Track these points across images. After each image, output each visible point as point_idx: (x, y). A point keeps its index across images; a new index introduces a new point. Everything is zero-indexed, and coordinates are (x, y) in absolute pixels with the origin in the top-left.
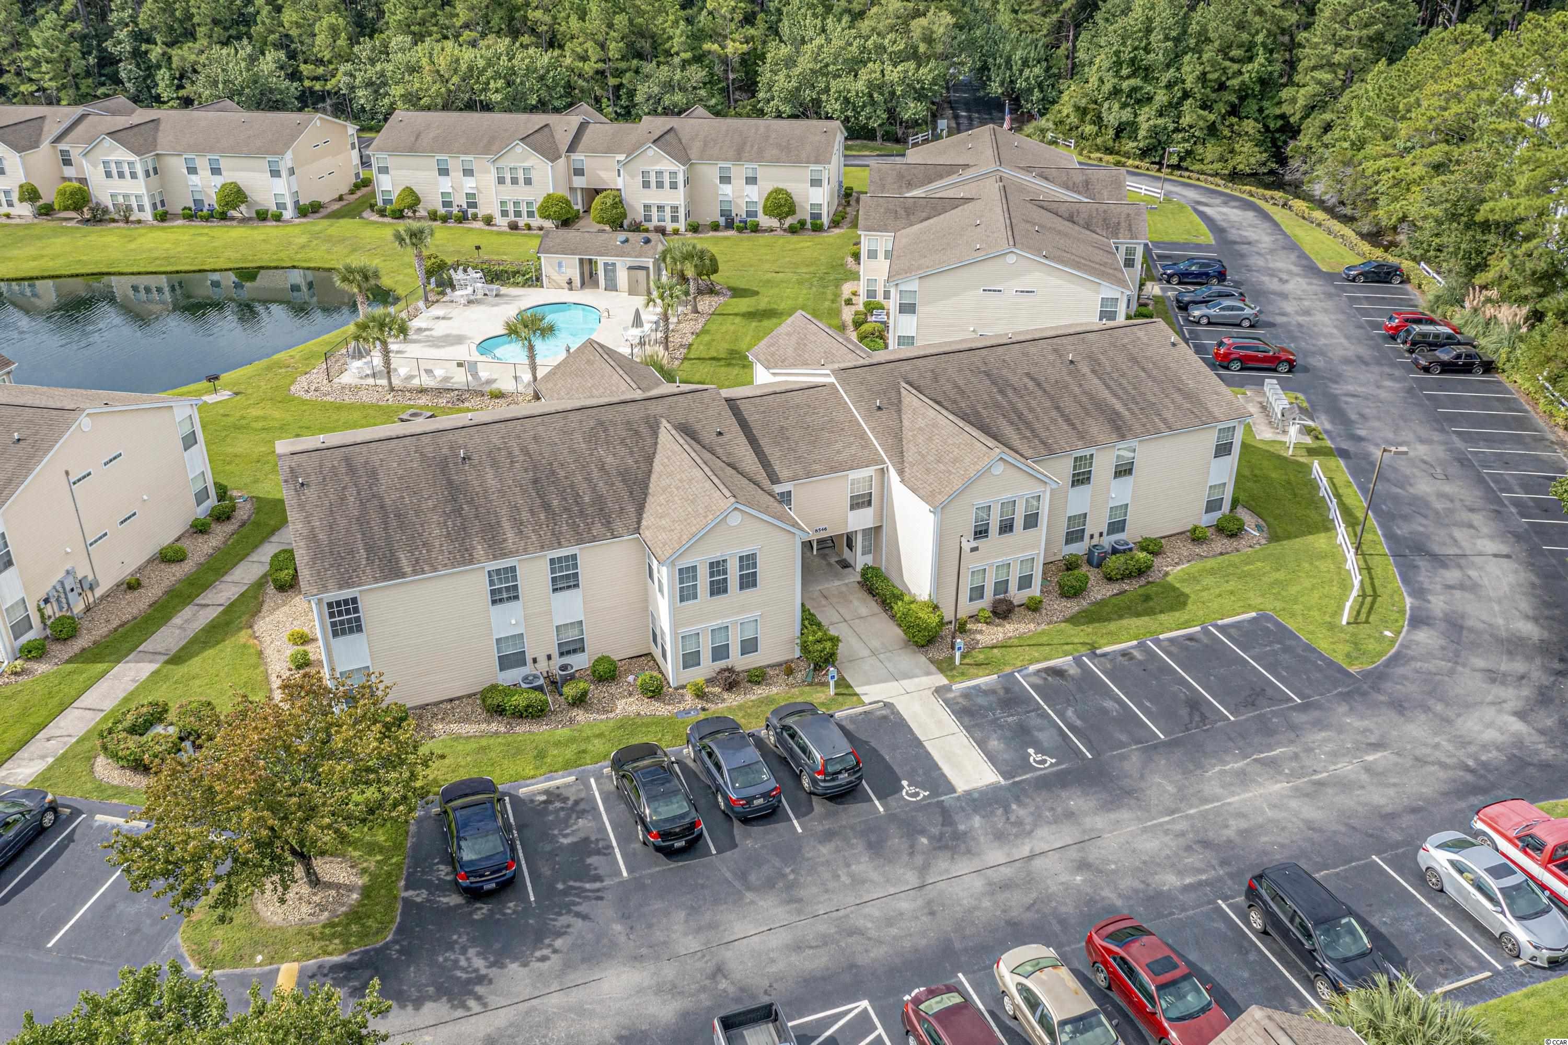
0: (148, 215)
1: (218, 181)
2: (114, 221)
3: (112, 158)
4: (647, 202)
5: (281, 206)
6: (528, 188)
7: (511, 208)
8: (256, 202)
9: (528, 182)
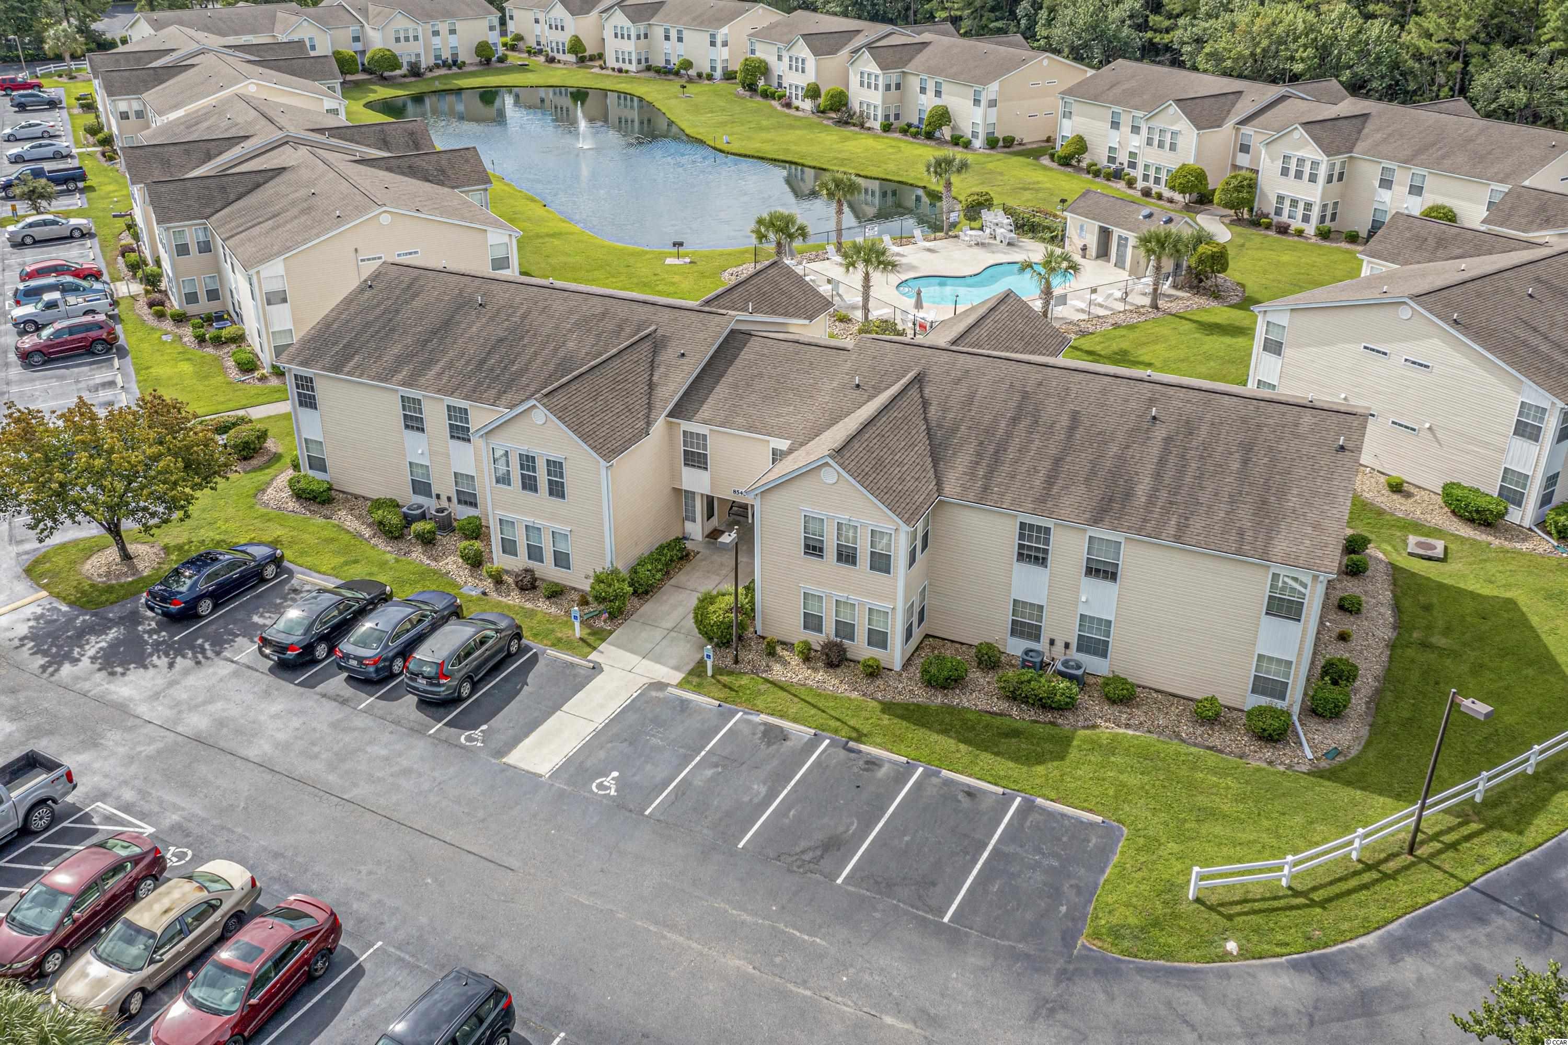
0: (877, 125)
1: (938, 102)
2: (854, 125)
3: (867, 69)
4: (1282, 192)
5: (975, 135)
6: (1172, 154)
7: (1152, 173)
8: (959, 129)
9: (1173, 147)
